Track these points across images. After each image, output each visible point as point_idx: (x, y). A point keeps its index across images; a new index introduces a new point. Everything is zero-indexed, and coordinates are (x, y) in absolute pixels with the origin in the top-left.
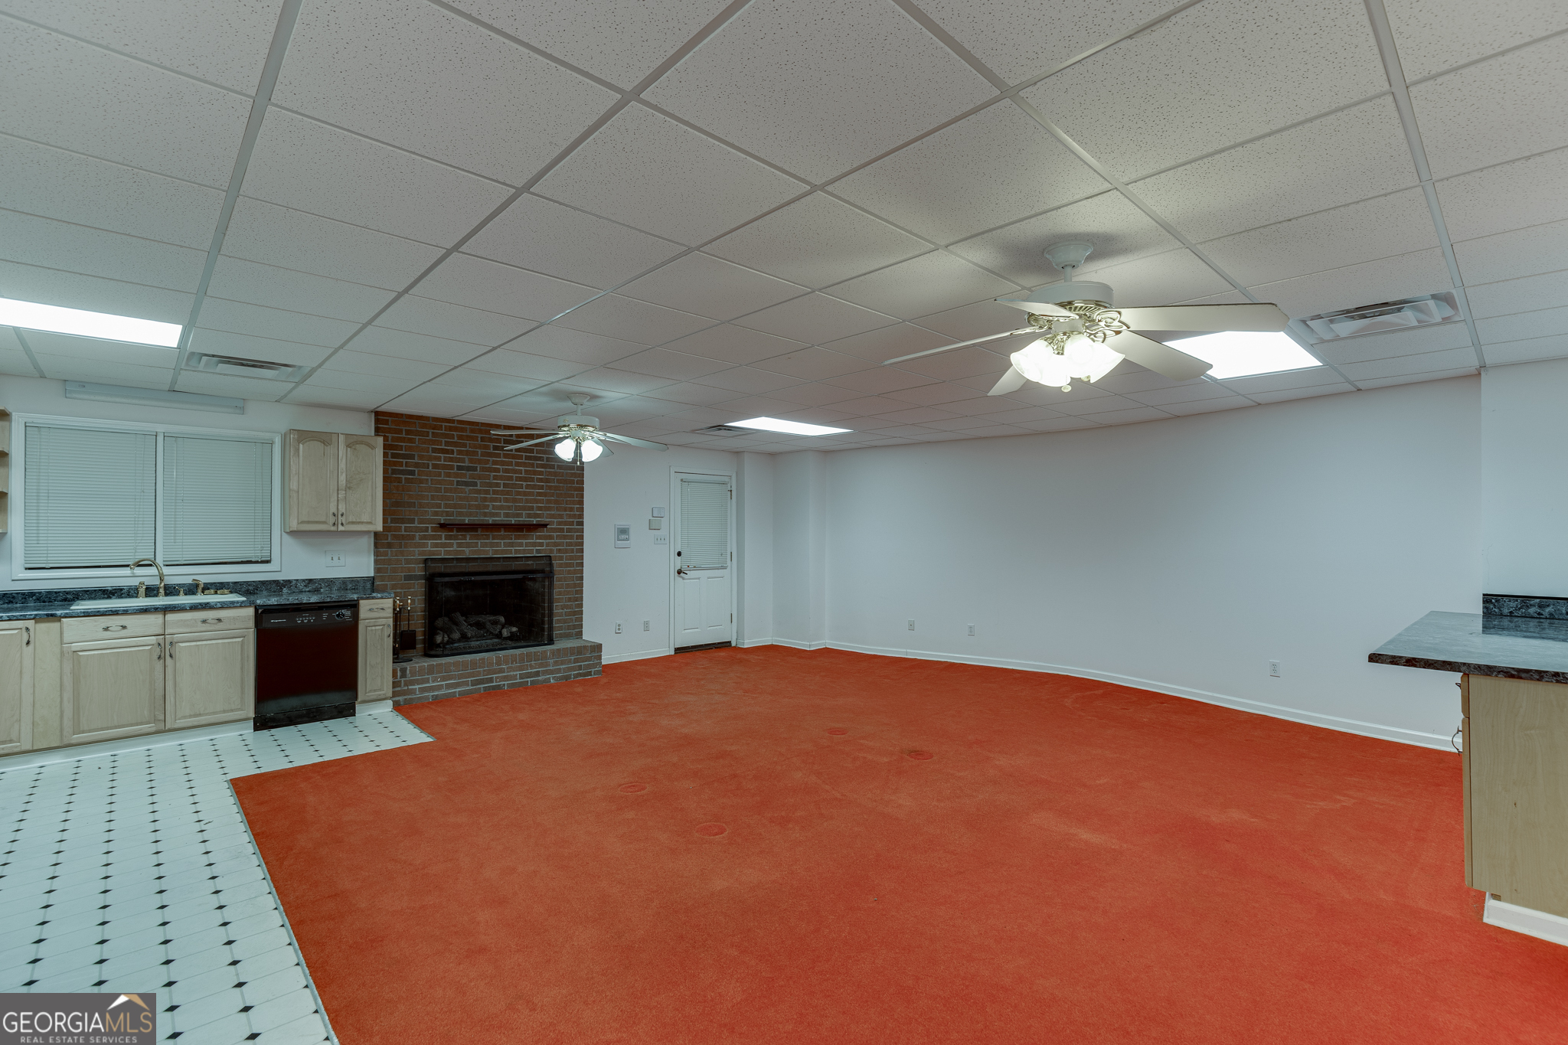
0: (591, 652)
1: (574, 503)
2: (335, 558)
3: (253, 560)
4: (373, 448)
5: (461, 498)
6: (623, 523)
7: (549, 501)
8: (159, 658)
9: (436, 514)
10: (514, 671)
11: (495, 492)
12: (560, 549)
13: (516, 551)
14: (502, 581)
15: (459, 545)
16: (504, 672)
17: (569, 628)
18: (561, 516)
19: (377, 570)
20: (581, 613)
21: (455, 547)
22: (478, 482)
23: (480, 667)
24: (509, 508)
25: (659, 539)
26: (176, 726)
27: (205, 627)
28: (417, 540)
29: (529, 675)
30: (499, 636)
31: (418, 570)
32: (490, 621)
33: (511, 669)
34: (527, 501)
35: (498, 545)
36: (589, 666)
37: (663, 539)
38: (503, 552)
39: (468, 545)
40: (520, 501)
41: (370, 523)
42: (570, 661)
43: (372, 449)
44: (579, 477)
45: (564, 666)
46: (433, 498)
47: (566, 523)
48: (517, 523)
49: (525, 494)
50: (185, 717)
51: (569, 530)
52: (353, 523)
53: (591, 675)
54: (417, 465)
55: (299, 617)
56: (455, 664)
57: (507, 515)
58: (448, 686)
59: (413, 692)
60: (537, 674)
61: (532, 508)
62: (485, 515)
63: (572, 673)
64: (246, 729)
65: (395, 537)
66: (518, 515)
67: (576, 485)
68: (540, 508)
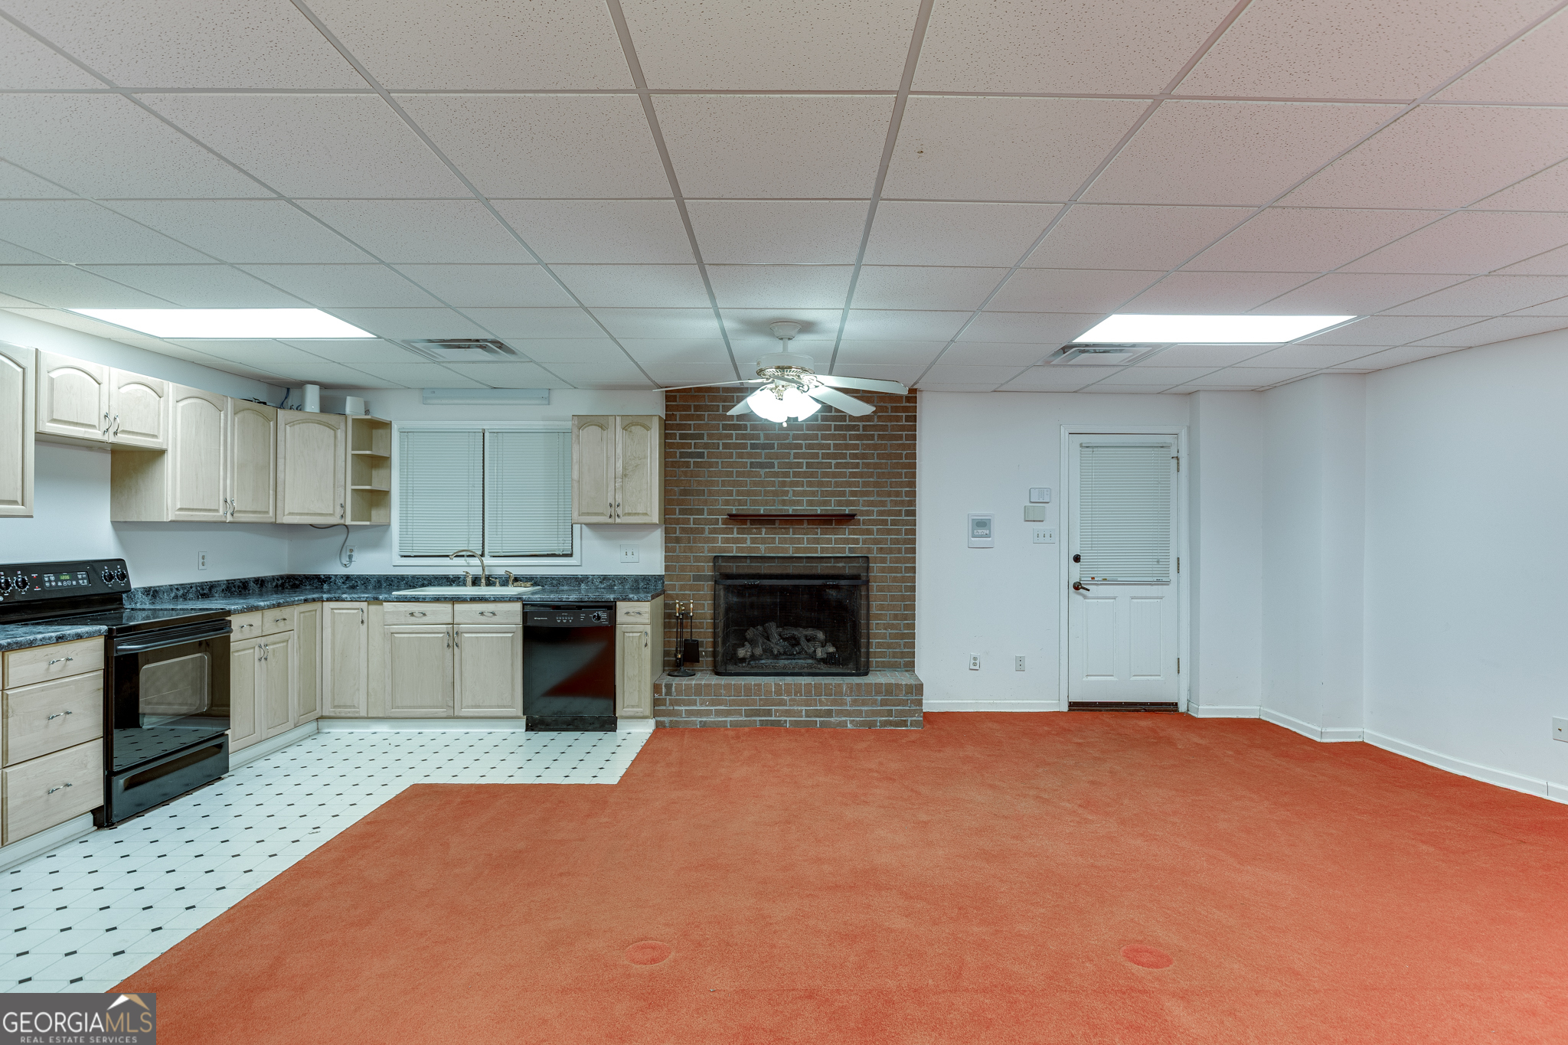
0: (907, 693)
1: (901, 484)
2: (629, 554)
3: (557, 553)
4: (648, 428)
5: (755, 484)
6: (981, 512)
7: (865, 484)
8: (448, 646)
9: (727, 503)
10: (798, 705)
11: (796, 475)
12: (881, 548)
13: (823, 550)
14: (796, 587)
15: (753, 541)
16: (785, 705)
17: (894, 655)
18: (883, 504)
19: (667, 568)
20: (913, 636)
21: (748, 544)
22: (776, 462)
23: (755, 695)
24: (814, 494)
25: (1041, 536)
26: (461, 714)
27: (482, 619)
28: (706, 534)
29: (818, 713)
30: (813, 656)
31: (707, 569)
32: (806, 636)
33: (793, 702)
34: (837, 484)
35: (800, 541)
36: (901, 713)
37: (1048, 536)
38: (806, 550)
39: (764, 541)
40: (829, 484)
41: (646, 514)
42: (874, 703)
43: (648, 430)
44: (909, 449)
45: (866, 708)
46: (724, 483)
47: (890, 513)
48: (823, 513)
49: (834, 475)
50: (468, 707)
51: (894, 523)
52: (629, 514)
53: (907, 726)
54: (706, 446)
55: (559, 616)
56: (727, 687)
57: (811, 503)
58: (718, 713)
59: (678, 713)
60: (829, 713)
61: (843, 494)
62: (784, 503)
63: (879, 719)
64: (519, 728)
65: (683, 530)
66: (799, 503)
67: (904, 460)
68: (854, 494)
